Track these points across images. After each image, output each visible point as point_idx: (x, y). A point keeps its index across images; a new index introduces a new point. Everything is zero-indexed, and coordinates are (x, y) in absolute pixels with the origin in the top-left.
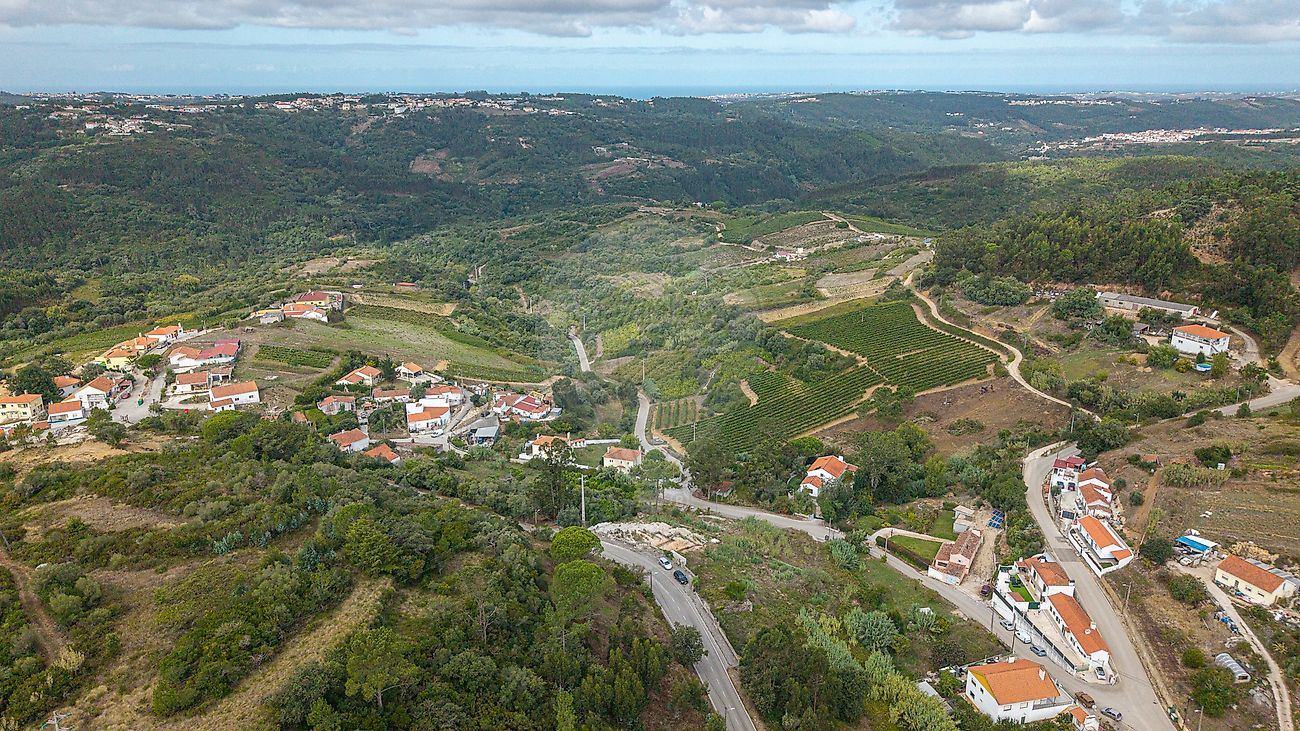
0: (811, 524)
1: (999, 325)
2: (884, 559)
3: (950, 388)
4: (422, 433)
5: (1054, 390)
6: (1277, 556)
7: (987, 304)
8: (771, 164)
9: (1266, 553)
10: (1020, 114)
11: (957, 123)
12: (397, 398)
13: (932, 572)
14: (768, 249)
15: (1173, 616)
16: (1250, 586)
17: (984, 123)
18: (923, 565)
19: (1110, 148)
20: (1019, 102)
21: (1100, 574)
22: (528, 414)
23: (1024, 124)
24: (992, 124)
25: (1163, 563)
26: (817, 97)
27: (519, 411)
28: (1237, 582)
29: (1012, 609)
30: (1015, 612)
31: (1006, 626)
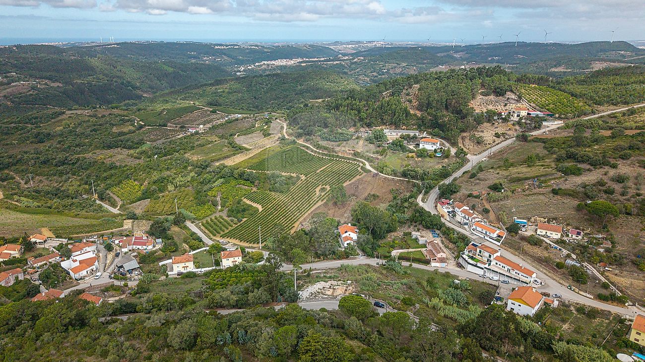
0: (362, 260)
1: (349, 150)
2: (411, 265)
3: (351, 182)
4: (87, 278)
5: (395, 175)
6: (547, 219)
7: (337, 141)
8: (116, 82)
9: (543, 219)
10: (221, 53)
11: (195, 57)
12: (50, 260)
13: (433, 264)
14: (181, 127)
15: (538, 251)
16: (552, 232)
17: (208, 57)
18: (427, 262)
19: (270, 68)
20: (219, 47)
21: (499, 244)
22: (145, 247)
23: (226, 58)
24: (211, 58)
25: (517, 233)
26: (117, 44)
27: (138, 247)
28: (546, 232)
29: (483, 269)
30: (485, 269)
31: (483, 276)
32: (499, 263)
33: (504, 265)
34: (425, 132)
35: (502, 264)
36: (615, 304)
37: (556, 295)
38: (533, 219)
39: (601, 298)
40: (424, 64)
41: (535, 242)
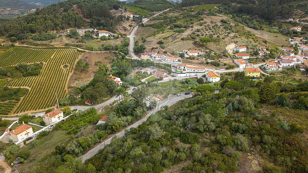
1: (60, 43)
2: (157, 82)
3: (79, 59)
5: (101, 50)
13: (164, 79)
15: (196, 61)
16: (194, 53)
21: (181, 63)
25: (184, 57)
29: (185, 73)
30: (186, 73)
31: (186, 76)
32: (189, 69)
33: (192, 69)
34: (96, 29)
35: (191, 69)
36: (231, 69)
37: (217, 72)
38: (183, 51)
39: (227, 69)
40: (22, 8)
41: (192, 58)
